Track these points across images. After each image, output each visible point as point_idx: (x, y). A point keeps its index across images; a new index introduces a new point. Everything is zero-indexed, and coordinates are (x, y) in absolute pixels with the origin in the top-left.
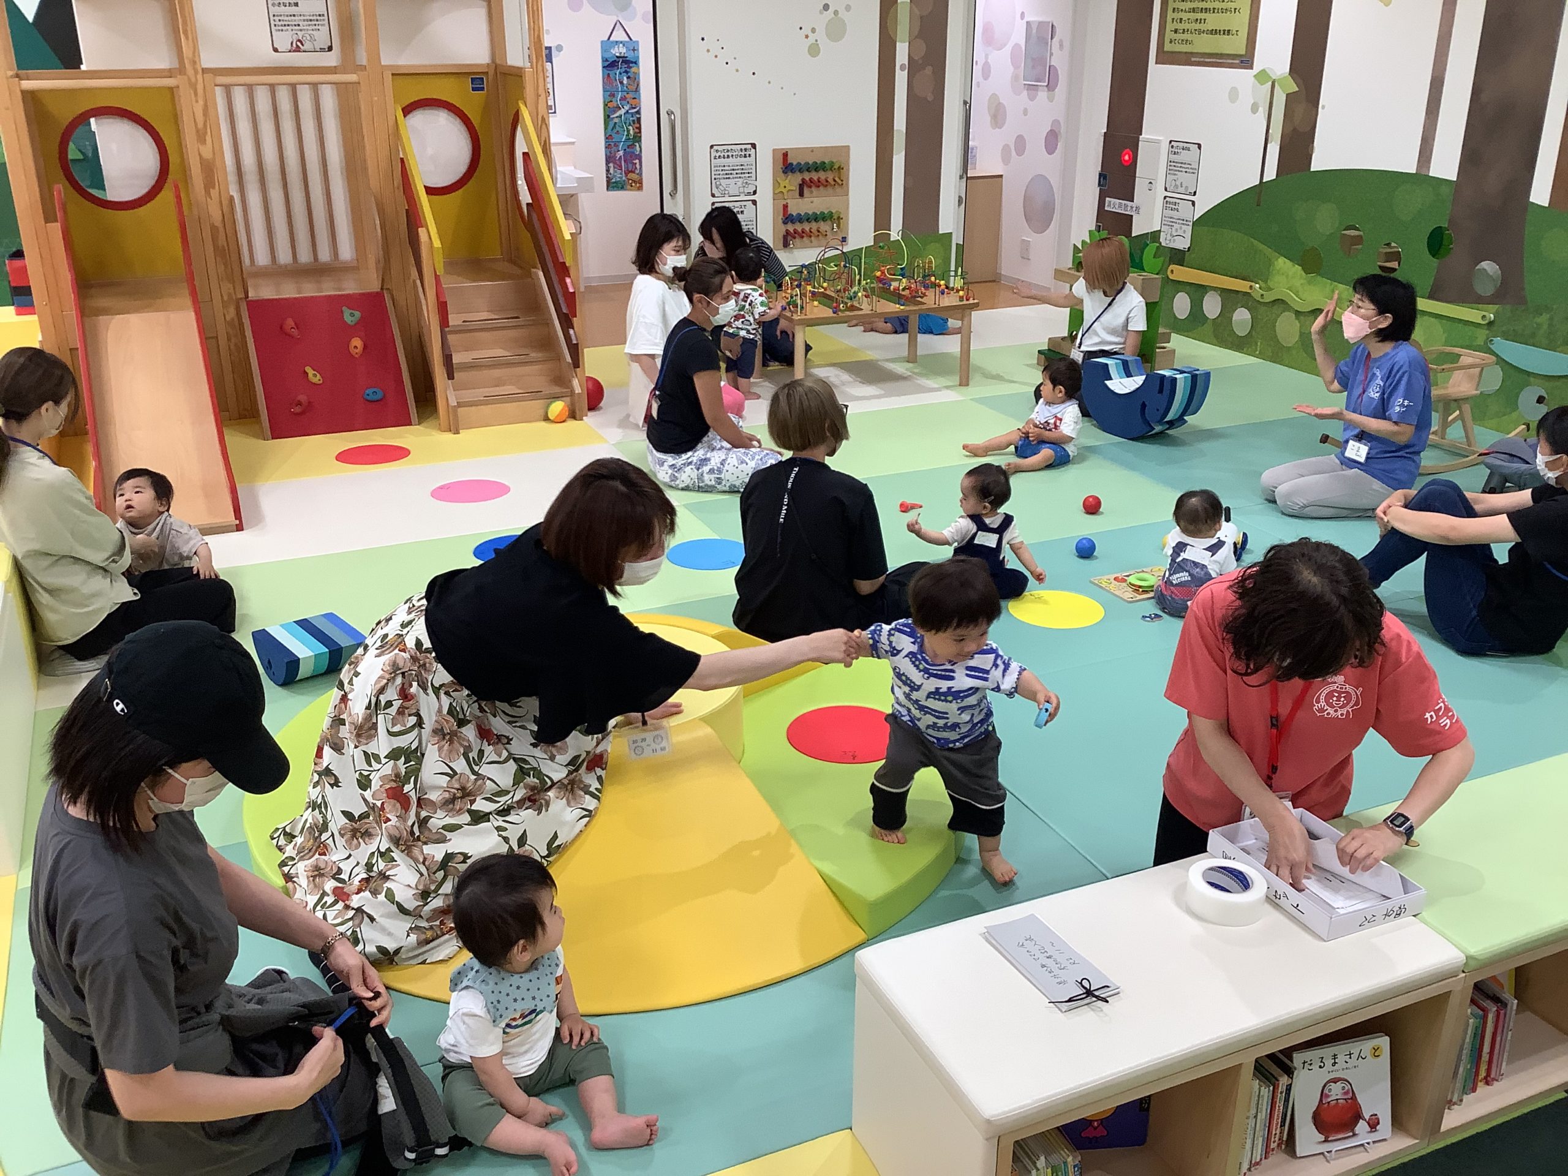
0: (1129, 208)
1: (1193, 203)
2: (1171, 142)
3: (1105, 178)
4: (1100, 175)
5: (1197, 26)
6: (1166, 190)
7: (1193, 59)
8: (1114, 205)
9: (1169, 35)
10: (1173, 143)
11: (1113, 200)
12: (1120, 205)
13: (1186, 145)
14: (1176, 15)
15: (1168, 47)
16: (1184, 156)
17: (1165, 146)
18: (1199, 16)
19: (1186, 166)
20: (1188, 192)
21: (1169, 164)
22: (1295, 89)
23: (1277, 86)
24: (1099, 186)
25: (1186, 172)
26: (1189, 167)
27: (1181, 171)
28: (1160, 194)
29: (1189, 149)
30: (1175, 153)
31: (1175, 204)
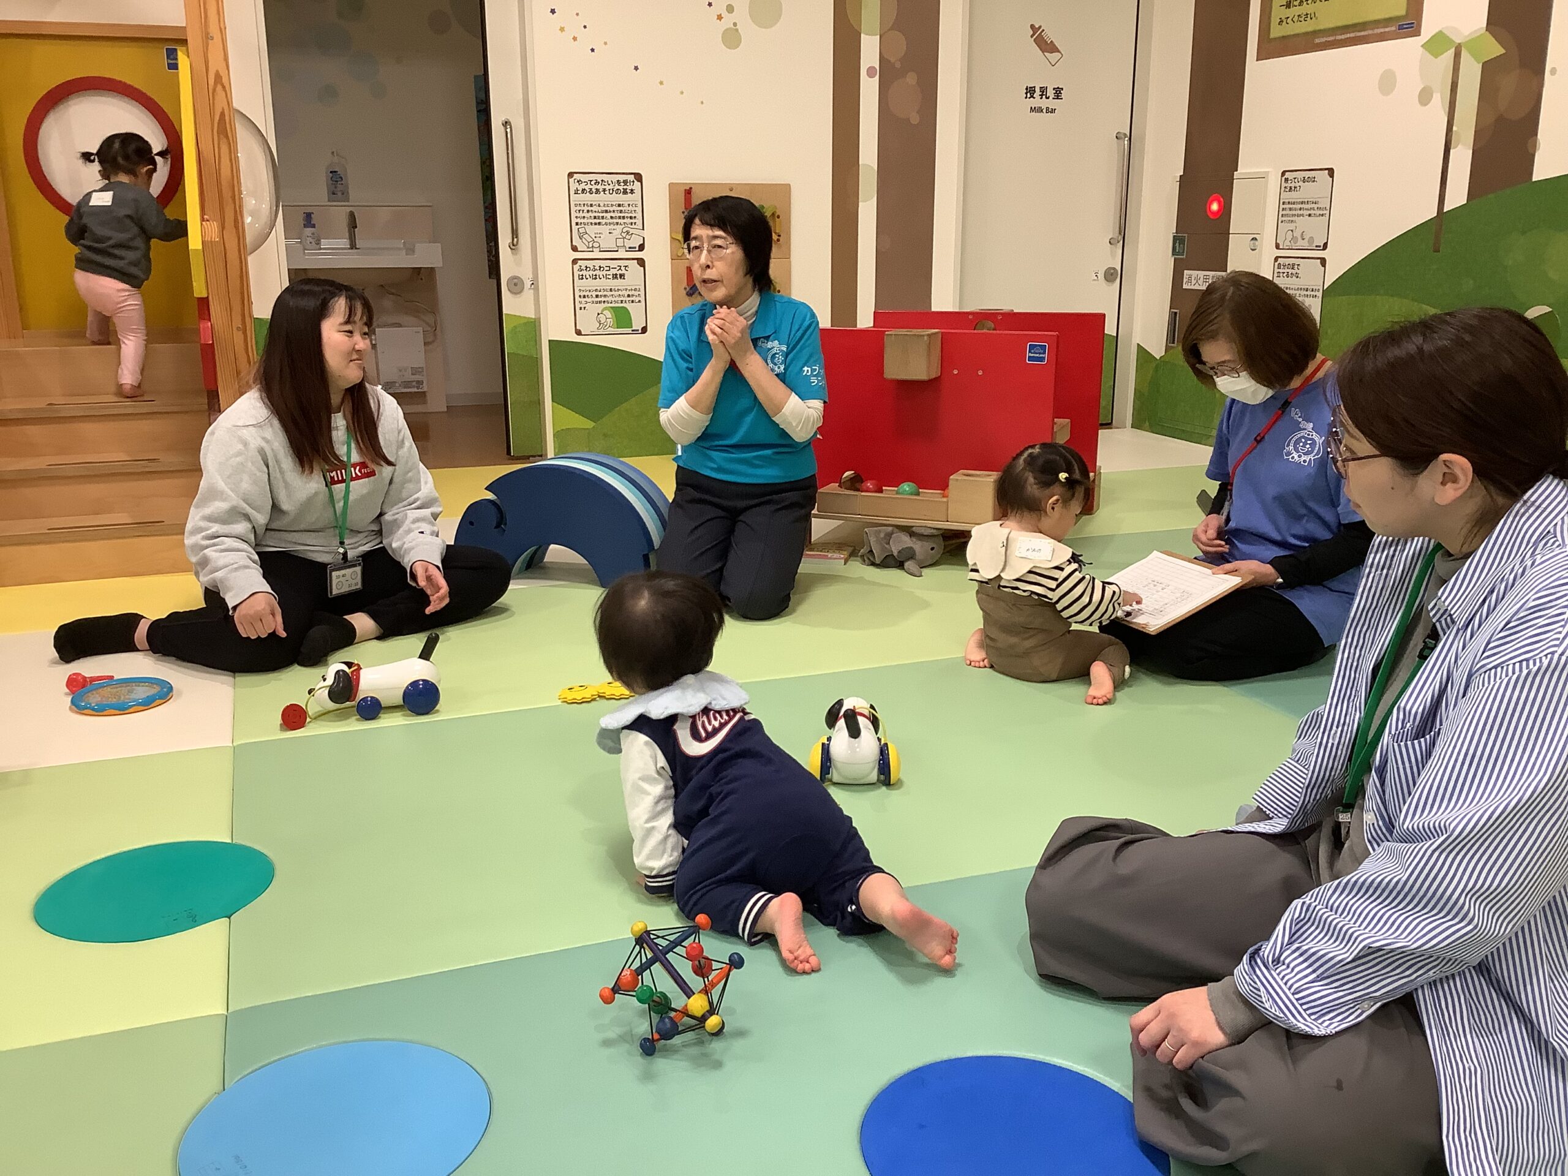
1: (1323, 262)
2: (1283, 173)
3: (1182, 242)
4: (1175, 239)
6: (1277, 247)
7: (1317, 41)
8: (1196, 280)
9: (1278, 13)
10: (1287, 175)
11: (1194, 273)
15: (1276, 32)
16: (1307, 191)
17: (1274, 182)
19: (1309, 206)
20: (1315, 245)
21: (1282, 206)
22: (1495, 49)
23: (1464, 54)
24: (1173, 255)
25: (1310, 215)
26: (1315, 206)
27: (1302, 215)
28: (1268, 255)
29: (1313, 180)
30: (1290, 189)
31: (1293, 266)
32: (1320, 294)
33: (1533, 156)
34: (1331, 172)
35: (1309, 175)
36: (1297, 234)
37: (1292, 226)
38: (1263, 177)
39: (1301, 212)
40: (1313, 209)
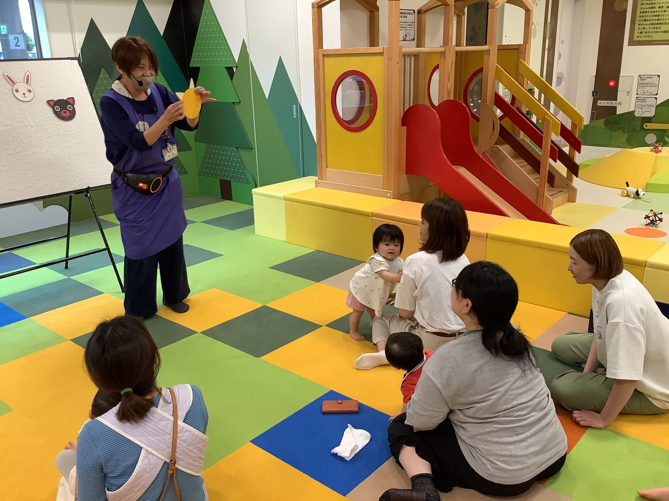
0: (614, 104)
1: (656, 98)
2: (640, 76)
3: (597, 93)
4: (593, 92)
5: (655, 30)
6: (637, 94)
7: (653, 43)
8: (602, 103)
9: (636, 34)
10: (641, 76)
11: (602, 101)
12: (608, 103)
13: (649, 76)
14: (640, 27)
15: (635, 39)
16: (648, 80)
17: (636, 79)
18: (656, 26)
19: (650, 84)
20: (653, 94)
21: (639, 84)
24: (592, 96)
25: (650, 87)
26: (653, 84)
27: (648, 87)
28: (634, 96)
29: (652, 78)
30: (643, 80)
31: (644, 99)
34: (659, 76)
35: (650, 77)
36: (645, 91)
37: (643, 89)
38: (632, 76)
39: (647, 86)
40: (651, 85)
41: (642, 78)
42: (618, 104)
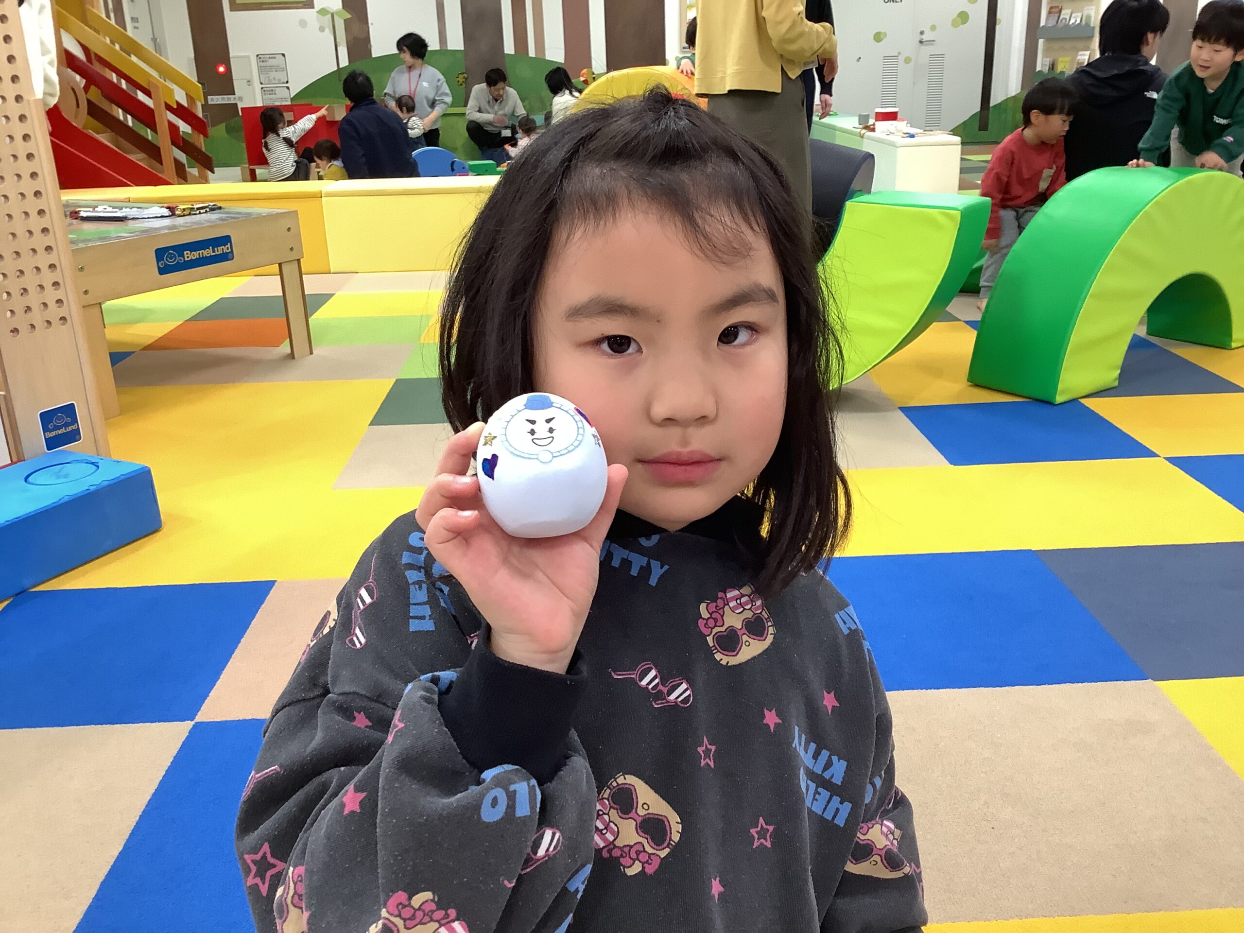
0: (232, 99)
1: (288, 88)
2: (257, 56)
6: (261, 84)
7: (264, 6)
8: (214, 100)
10: (260, 56)
11: (216, 97)
12: (223, 99)
13: (271, 56)
16: (271, 62)
17: (254, 60)
19: (275, 68)
20: (282, 82)
21: (259, 68)
22: (349, 16)
23: (336, 17)
25: (276, 71)
26: (279, 67)
27: (272, 71)
28: (258, 87)
29: (275, 58)
30: (263, 61)
31: (272, 90)
32: (290, 100)
33: (371, 49)
34: (283, 55)
35: (273, 56)
36: (271, 78)
37: (267, 75)
38: (248, 57)
40: (277, 69)
41: (261, 60)
42: (237, 99)
